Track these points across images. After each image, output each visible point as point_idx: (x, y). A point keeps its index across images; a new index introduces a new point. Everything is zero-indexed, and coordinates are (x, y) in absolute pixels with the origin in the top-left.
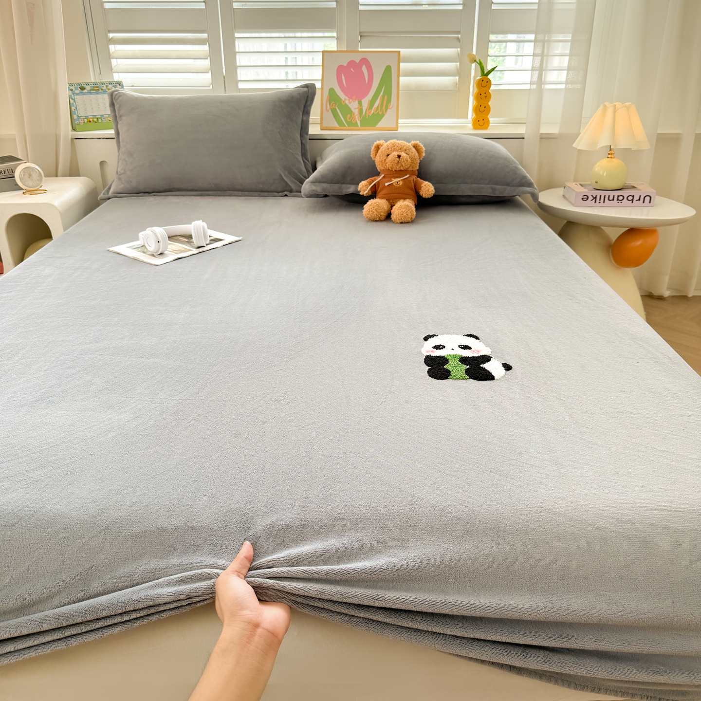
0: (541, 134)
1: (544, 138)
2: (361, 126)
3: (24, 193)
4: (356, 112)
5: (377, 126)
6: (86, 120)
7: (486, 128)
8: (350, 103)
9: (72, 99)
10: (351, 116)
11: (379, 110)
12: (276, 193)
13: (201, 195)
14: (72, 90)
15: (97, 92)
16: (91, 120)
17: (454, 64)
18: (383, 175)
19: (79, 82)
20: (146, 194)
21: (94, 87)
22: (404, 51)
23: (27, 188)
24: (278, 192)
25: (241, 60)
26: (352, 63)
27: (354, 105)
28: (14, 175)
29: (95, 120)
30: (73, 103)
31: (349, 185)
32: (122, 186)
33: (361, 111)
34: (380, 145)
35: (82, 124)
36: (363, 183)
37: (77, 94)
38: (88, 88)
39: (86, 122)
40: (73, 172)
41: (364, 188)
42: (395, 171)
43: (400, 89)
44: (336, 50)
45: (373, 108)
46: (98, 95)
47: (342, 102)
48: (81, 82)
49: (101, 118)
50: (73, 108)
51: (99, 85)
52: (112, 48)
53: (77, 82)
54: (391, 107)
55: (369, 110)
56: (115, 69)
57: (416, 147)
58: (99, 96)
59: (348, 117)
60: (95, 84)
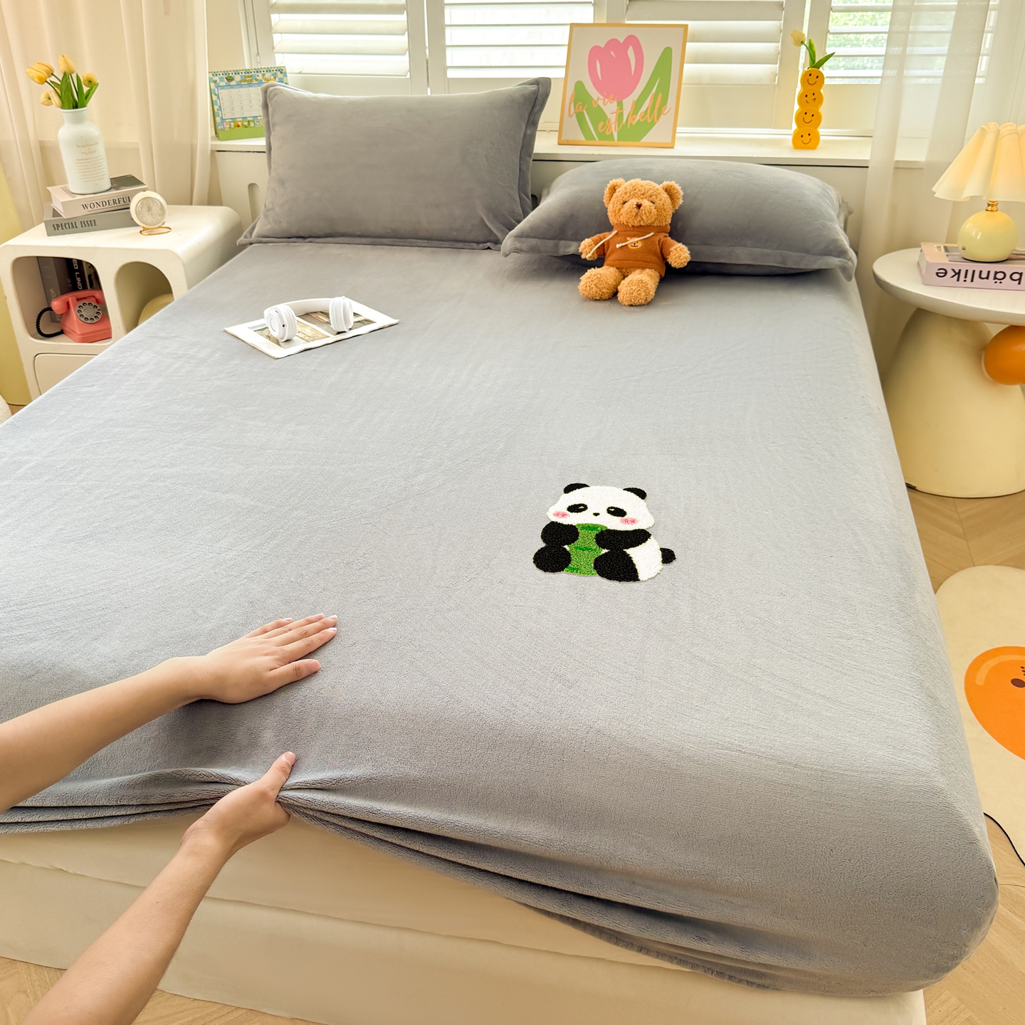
0: (897, 161)
1: (902, 169)
2: (618, 140)
3: (141, 232)
4: (613, 118)
5: (642, 141)
6: (232, 124)
7: (814, 148)
8: (605, 105)
9: (215, 94)
10: (605, 124)
11: (648, 115)
12: (474, 244)
13: (372, 244)
14: (215, 82)
15: (250, 84)
16: (240, 123)
17: (774, 44)
18: (615, 232)
19: (226, 70)
20: (300, 240)
21: (245, 77)
22: (693, 25)
23: (145, 226)
24: (478, 243)
25: (451, 36)
26: (613, 43)
27: (610, 108)
28: (129, 204)
29: (246, 123)
30: (216, 101)
31: (569, 242)
32: (268, 227)
33: (620, 116)
34: (616, 186)
35: (227, 129)
36: (587, 241)
37: (223, 87)
38: (238, 78)
39: (232, 127)
40: (213, 199)
41: (587, 248)
42: (633, 226)
43: (683, 82)
44: (592, 22)
45: (640, 112)
46: (250, 88)
47: (594, 102)
48: (229, 70)
49: (253, 121)
50: (216, 108)
51: (253, 73)
52: (275, 18)
53: (223, 70)
54: (665, 112)
55: (632, 116)
56: (277, 48)
57: (668, 190)
58: (252, 89)
59: (600, 126)
60: (247, 72)
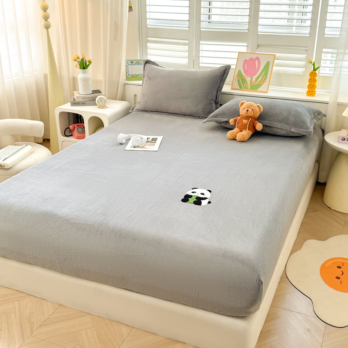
2: (250, 89)
3: (98, 107)
4: (249, 82)
5: (257, 90)
6: (132, 76)
7: (314, 96)
8: (247, 78)
9: (127, 67)
11: (260, 81)
14: (128, 63)
15: (138, 64)
16: (134, 76)
18: (240, 117)
19: (131, 59)
21: (137, 62)
23: (100, 106)
25: (202, 54)
26: (251, 59)
28: (96, 99)
29: (136, 76)
30: (127, 69)
33: (251, 82)
34: (243, 103)
35: (129, 77)
37: (130, 65)
38: (135, 62)
41: (232, 122)
46: (138, 66)
47: (243, 77)
49: (138, 75)
50: (127, 71)
52: (148, 44)
54: (266, 81)
55: (255, 82)
57: (258, 106)
59: (245, 84)
60: (138, 60)
